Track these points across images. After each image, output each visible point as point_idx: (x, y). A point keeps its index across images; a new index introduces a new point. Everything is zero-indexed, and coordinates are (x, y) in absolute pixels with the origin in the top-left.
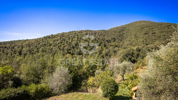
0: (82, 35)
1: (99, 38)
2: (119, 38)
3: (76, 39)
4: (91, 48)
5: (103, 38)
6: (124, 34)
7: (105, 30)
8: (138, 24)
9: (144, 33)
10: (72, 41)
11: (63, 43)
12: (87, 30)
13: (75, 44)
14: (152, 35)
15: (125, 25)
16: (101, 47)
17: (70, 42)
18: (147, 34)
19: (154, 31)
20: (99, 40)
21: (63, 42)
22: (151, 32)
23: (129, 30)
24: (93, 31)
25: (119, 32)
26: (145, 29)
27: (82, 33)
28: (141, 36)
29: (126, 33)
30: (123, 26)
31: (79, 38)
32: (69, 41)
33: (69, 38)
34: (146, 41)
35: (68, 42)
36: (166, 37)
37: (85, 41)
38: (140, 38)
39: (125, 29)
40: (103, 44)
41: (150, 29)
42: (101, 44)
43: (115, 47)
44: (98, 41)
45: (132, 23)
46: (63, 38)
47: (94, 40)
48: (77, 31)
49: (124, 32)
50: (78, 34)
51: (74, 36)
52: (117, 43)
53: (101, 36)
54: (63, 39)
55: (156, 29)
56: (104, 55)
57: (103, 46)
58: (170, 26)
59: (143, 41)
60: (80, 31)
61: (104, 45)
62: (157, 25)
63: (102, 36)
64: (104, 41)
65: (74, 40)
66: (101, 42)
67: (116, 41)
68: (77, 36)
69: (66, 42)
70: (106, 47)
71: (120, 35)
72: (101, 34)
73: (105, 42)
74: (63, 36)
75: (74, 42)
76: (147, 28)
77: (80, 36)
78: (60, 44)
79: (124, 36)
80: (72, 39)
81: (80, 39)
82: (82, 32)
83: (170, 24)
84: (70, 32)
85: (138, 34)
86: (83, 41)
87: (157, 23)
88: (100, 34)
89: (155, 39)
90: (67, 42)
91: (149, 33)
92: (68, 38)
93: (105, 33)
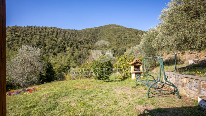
0: (47, 32)
1: (70, 38)
2: (92, 40)
3: (38, 37)
4: (59, 49)
5: (74, 39)
6: (97, 37)
7: (77, 30)
8: (111, 28)
9: (117, 37)
10: (31, 39)
11: (16, 41)
12: (54, 28)
13: (37, 42)
14: (124, 40)
15: (99, 27)
16: (72, 48)
17: (29, 40)
18: (119, 37)
19: (126, 36)
20: (70, 41)
21: (16, 39)
22: (123, 36)
23: (102, 32)
24: (62, 29)
25: (93, 34)
26: (118, 33)
27: (46, 30)
28: (115, 39)
29: (100, 36)
30: (96, 28)
31: (42, 36)
32: (26, 38)
33: (26, 35)
34: (119, 44)
35: (26, 40)
36: (135, 41)
37: (51, 39)
38: (114, 41)
39: (98, 31)
40: (75, 45)
41: (122, 33)
42: (72, 44)
43: (88, 50)
44: (68, 41)
45: (106, 26)
46: (16, 33)
47: (64, 40)
48: (38, 27)
49: (97, 35)
50: (41, 31)
51: (34, 33)
52: (91, 45)
53: (72, 36)
54: (16, 35)
55: (127, 34)
56: (77, 57)
57: (74, 47)
58: (138, 32)
59: (116, 44)
60: (43, 27)
61: (76, 47)
62: (128, 31)
63: (74, 37)
64: (75, 41)
65: (34, 37)
66: (72, 42)
67: (89, 43)
68: (39, 32)
69: (21, 39)
70: (78, 49)
71: (94, 37)
72: (72, 34)
73: (76, 43)
74: (16, 31)
75: (35, 40)
76: (120, 32)
77: (44, 33)
78: (10, 42)
79: (98, 38)
80: (32, 36)
81: (44, 37)
82: (47, 28)
83: (138, 30)
84: (28, 27)
85: (112, 37)
86: (48, 39)
87: (128, 28)
88: (70, 33)
89: (127, 43)
90: (23, 40)
91: (121, 37)
92: (24, 34)
93: (76, 34)
